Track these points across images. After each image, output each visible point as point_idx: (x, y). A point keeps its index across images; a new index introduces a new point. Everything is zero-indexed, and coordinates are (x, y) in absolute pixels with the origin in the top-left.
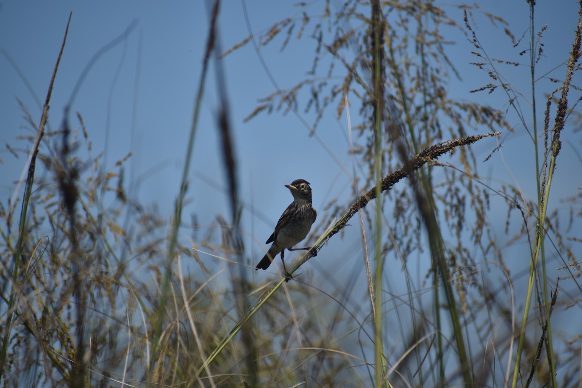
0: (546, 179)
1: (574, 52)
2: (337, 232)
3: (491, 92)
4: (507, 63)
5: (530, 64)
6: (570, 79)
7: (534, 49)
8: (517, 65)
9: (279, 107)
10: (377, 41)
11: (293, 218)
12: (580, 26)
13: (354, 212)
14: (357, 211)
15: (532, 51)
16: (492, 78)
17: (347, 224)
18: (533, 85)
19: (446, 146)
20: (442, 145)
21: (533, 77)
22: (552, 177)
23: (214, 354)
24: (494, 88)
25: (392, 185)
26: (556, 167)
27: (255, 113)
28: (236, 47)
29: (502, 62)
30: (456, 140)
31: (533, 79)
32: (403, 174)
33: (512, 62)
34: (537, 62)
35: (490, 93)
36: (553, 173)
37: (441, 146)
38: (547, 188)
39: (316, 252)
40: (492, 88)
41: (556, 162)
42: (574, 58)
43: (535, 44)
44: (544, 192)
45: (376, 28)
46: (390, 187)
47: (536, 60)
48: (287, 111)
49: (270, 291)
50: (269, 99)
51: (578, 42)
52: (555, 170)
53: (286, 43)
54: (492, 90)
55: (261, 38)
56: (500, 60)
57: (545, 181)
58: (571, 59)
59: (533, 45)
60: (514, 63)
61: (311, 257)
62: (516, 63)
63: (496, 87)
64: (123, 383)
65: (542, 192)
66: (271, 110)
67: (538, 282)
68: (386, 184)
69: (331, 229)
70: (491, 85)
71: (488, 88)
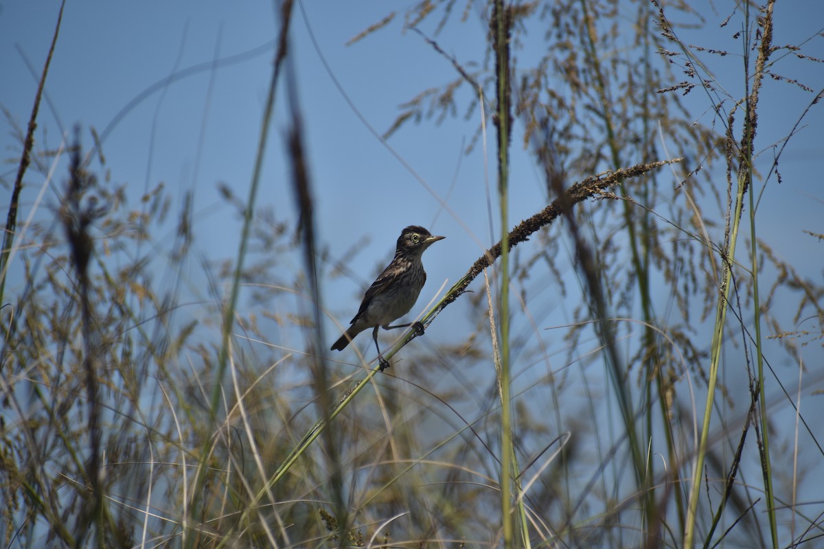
0: (731, 226)
1: (763, 47)
2: (453, 301)
3: (686, 93)
4: (710, 51)
5: (743, 54)
6: (760, 85)
7: (749, 30)
8: (723, 54)
9: (430, 114)
10: (501, 34)
11: (399, 281)
12: (769, 10)
13: (477, 273)
14: (481, 271)
15: (745, 33)
16: (688, 74)
17: (466, 289)
18: (747, 83)
19: (605, 179)
20: (600, 177)
21: (746, 71)
22: (739, 222)
23: (279, 473)
24: (691, 87)
25: (529, 234)
26: (744, 209)
27: (397, 125)
28: (372, 30)
29: (703, 49)
30: (619, 171)
31: (747, 74)
32: (545, 218)
33: (716, 50)
34: (753, 49)
35: (684, 95)
36: (740, 217)
37: (599, 179)
38: (732, 238)
39: (423, 329)
40: (687, 88)
41: (744, 202)
42: (764, 55)
43: (750, 24)
44: (728, 243)
45: (499, 16)
46: (527, 237)
47: (752, 46)
48: (442, 118)
49: (358, 384)
50: (415, 102)
51: (768, 33)
52: (743, 213)
53: (442, 24)
54: (688, 91)
55: (407, 17)
56: (701, 47)
57: (729, 229)
58: (760, 57)
59: (747, 26)
60: (720, 52)
61: (415, 336)
62: (723, 52)
63: (693, 86)
64: (147, 513)
65: (726, 244)
66: (419, 118)
67: (751, 364)
68: (522, 233)
69: (445, 297)
70: (686, 83)
71: (682, 87)
